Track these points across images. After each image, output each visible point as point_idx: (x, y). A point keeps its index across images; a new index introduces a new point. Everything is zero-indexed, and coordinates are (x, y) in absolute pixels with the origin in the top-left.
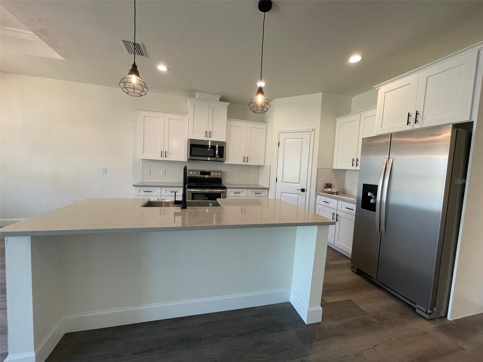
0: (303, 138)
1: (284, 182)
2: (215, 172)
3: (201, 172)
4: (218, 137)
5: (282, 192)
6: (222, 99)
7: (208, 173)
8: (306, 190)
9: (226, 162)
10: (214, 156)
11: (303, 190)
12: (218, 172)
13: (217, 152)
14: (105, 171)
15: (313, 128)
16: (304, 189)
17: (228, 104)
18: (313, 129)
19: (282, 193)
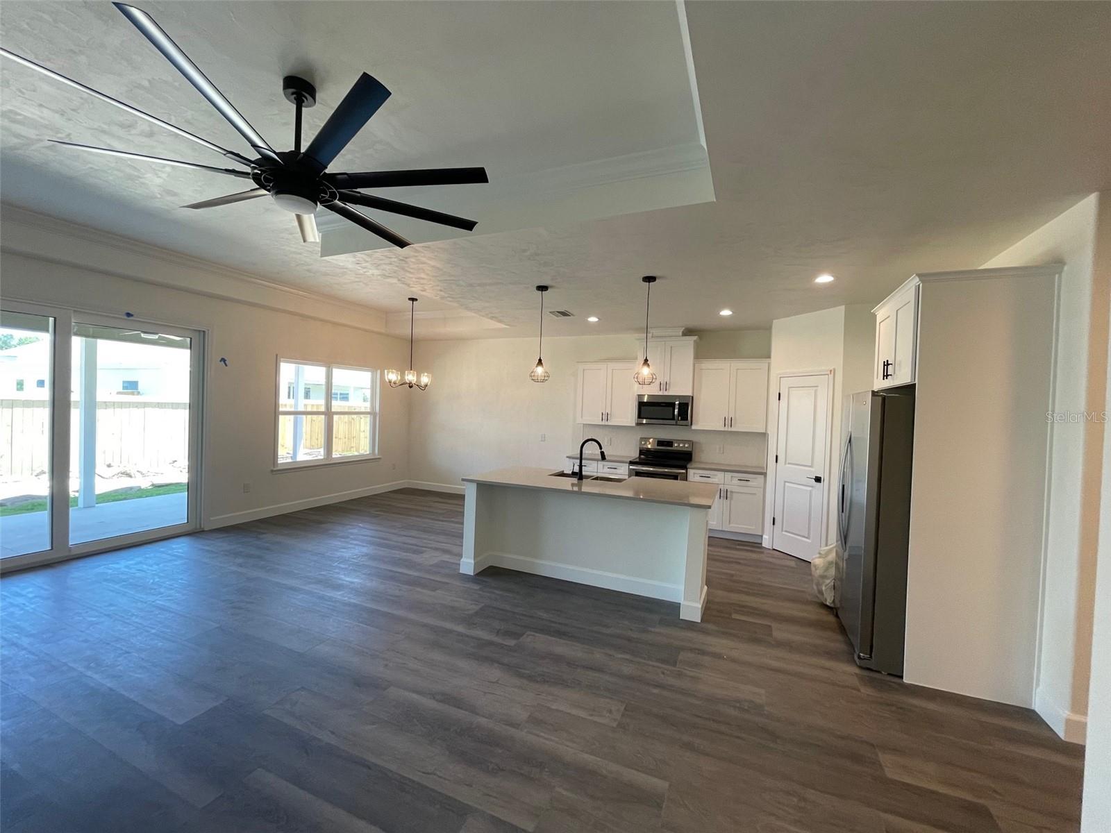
0: (817, 386)
1: (789, 464)
2: (679, 441)
3: (658, 442)
4: (679, 389)
5: (785, 482)
6: (688, 332)
7: (670, 443)
8: (822, 479)
9: (694, 427)
10: (673, 419)
11: (818, 480)
12: (684, 442)
13: (676, 411)
14: (543, 438)
15: (832, 368)
16: (820, 478)
17: (695, 338)
18: (831, 371)
19: (787, 484)
